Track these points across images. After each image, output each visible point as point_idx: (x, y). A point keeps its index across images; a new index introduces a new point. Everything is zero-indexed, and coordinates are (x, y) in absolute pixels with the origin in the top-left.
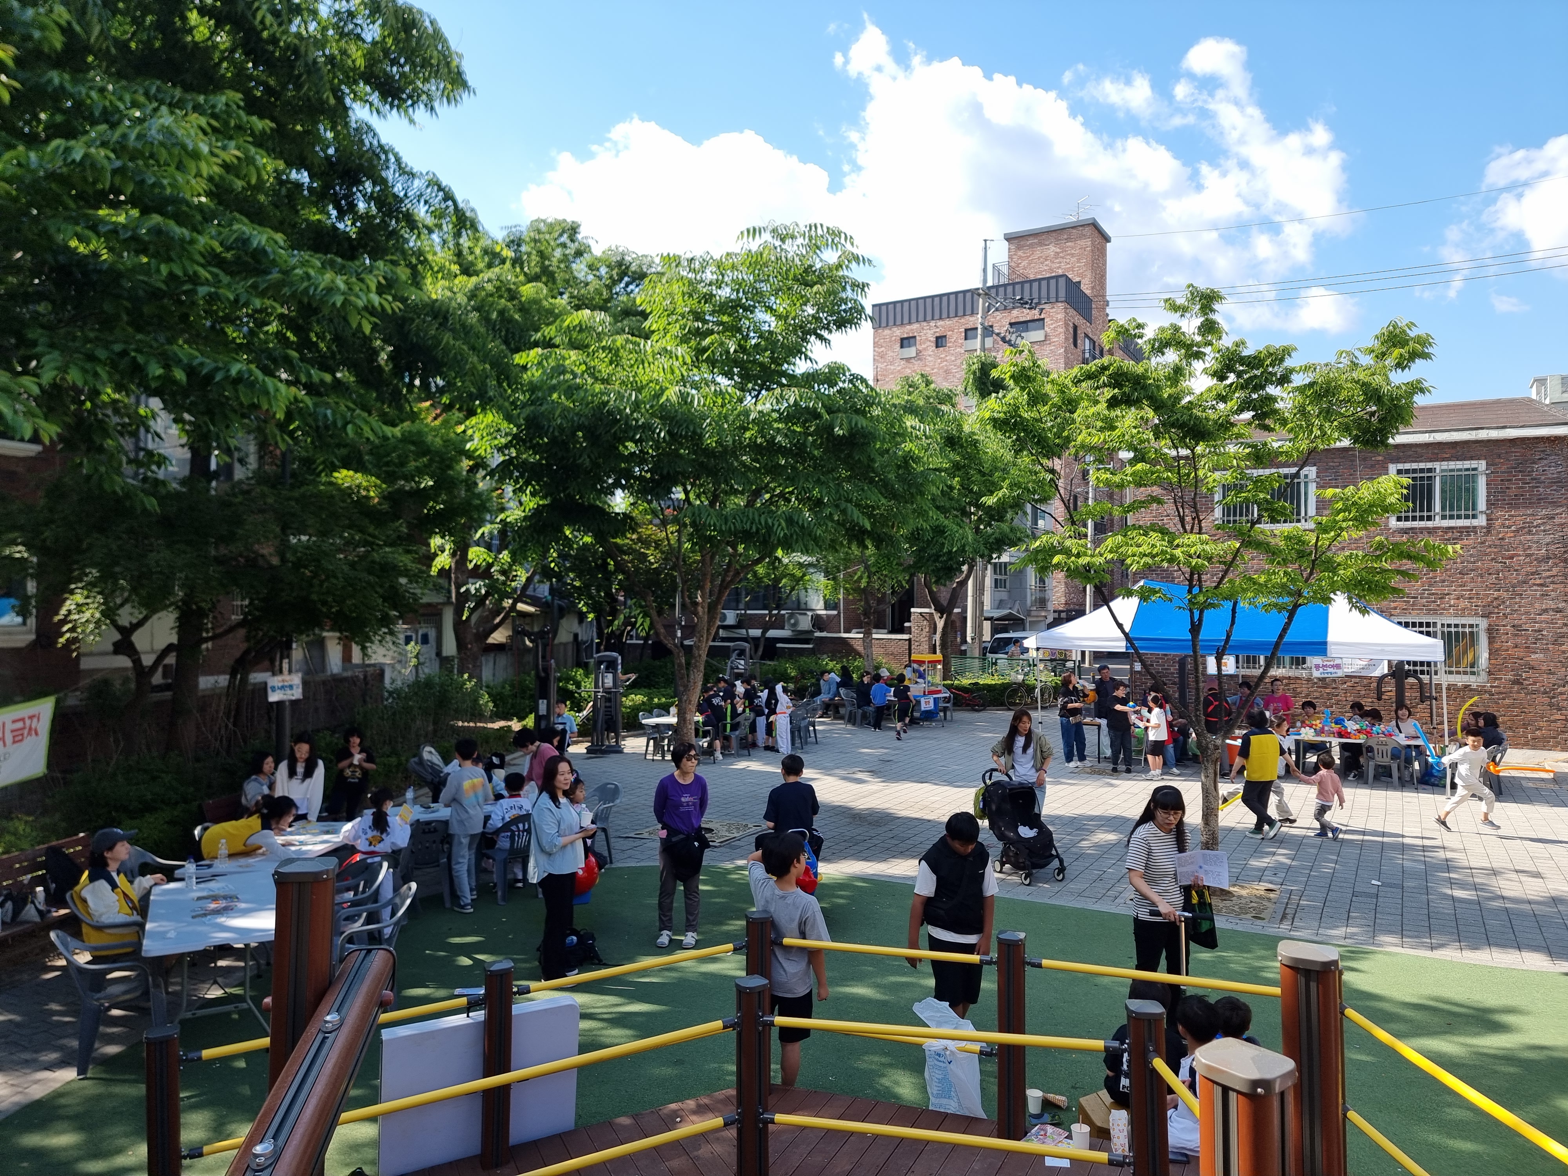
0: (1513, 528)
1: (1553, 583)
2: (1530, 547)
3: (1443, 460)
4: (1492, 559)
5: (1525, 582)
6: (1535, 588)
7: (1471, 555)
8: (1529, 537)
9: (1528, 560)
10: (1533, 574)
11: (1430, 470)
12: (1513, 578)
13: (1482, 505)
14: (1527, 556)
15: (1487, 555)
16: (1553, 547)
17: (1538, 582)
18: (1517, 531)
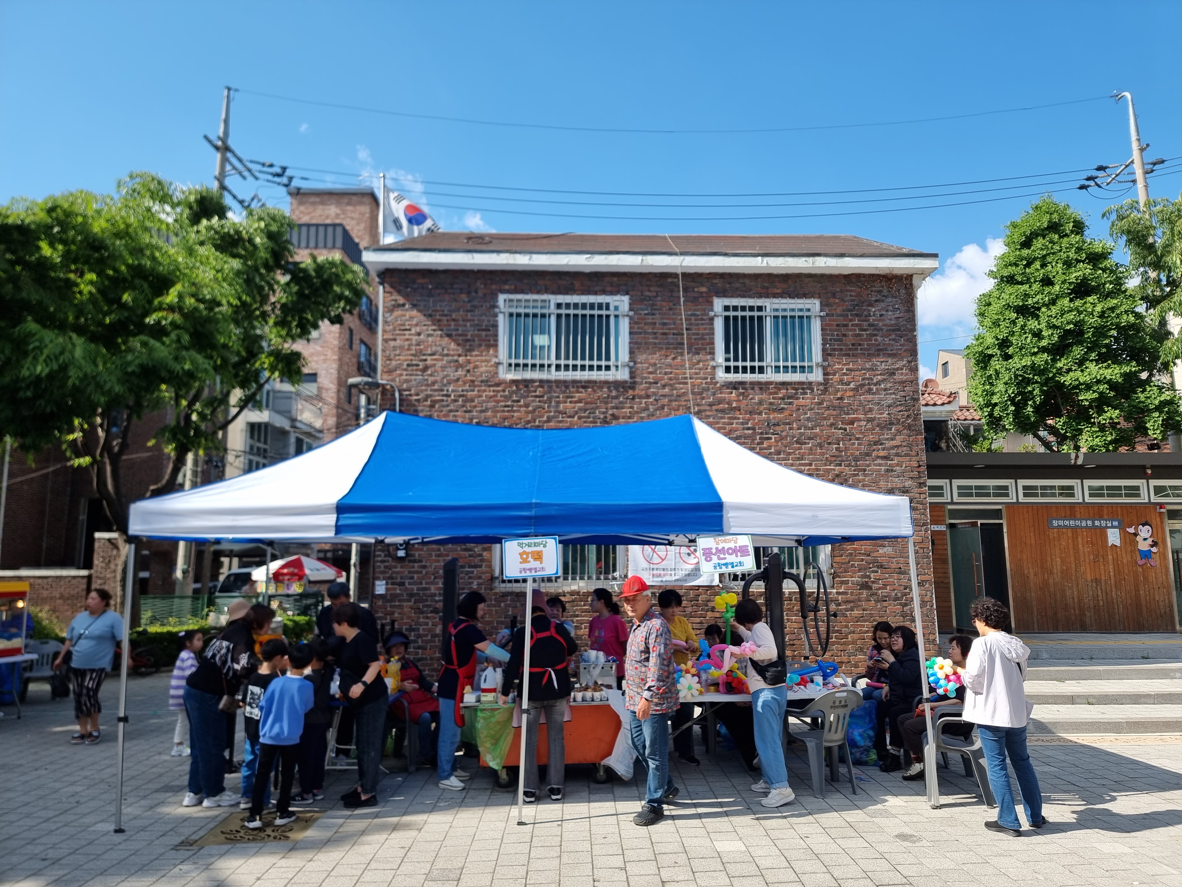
0: (852, 385)
1: (897, 455)
2: (871, 410)
3: (775, 296)
4: (832, 425)
5: (868, 454)
6: (879, 461)
7: (808, 419)
8: (870, 397)
9: (869, 426)
10: (876, 443)
11: (760, 309)
12: (856, 448)
13: (817, 356)
14: (869, 420)
15: (825, 419)
16: (894, 411)
17: (882, 453)
18: (856, 389)
